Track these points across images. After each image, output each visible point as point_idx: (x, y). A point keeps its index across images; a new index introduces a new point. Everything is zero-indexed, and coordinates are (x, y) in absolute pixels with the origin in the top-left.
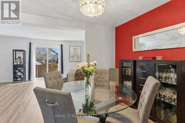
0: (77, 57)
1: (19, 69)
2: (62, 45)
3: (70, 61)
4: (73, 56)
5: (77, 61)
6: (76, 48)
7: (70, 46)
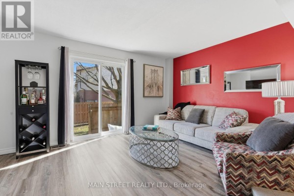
0: (157, 87)
1: (31, 115)
2: (132, 61)
3: (144, 96)
4: (150, 86)
5: (157, 96)
6: (155, 70)
7: (144, 65)
